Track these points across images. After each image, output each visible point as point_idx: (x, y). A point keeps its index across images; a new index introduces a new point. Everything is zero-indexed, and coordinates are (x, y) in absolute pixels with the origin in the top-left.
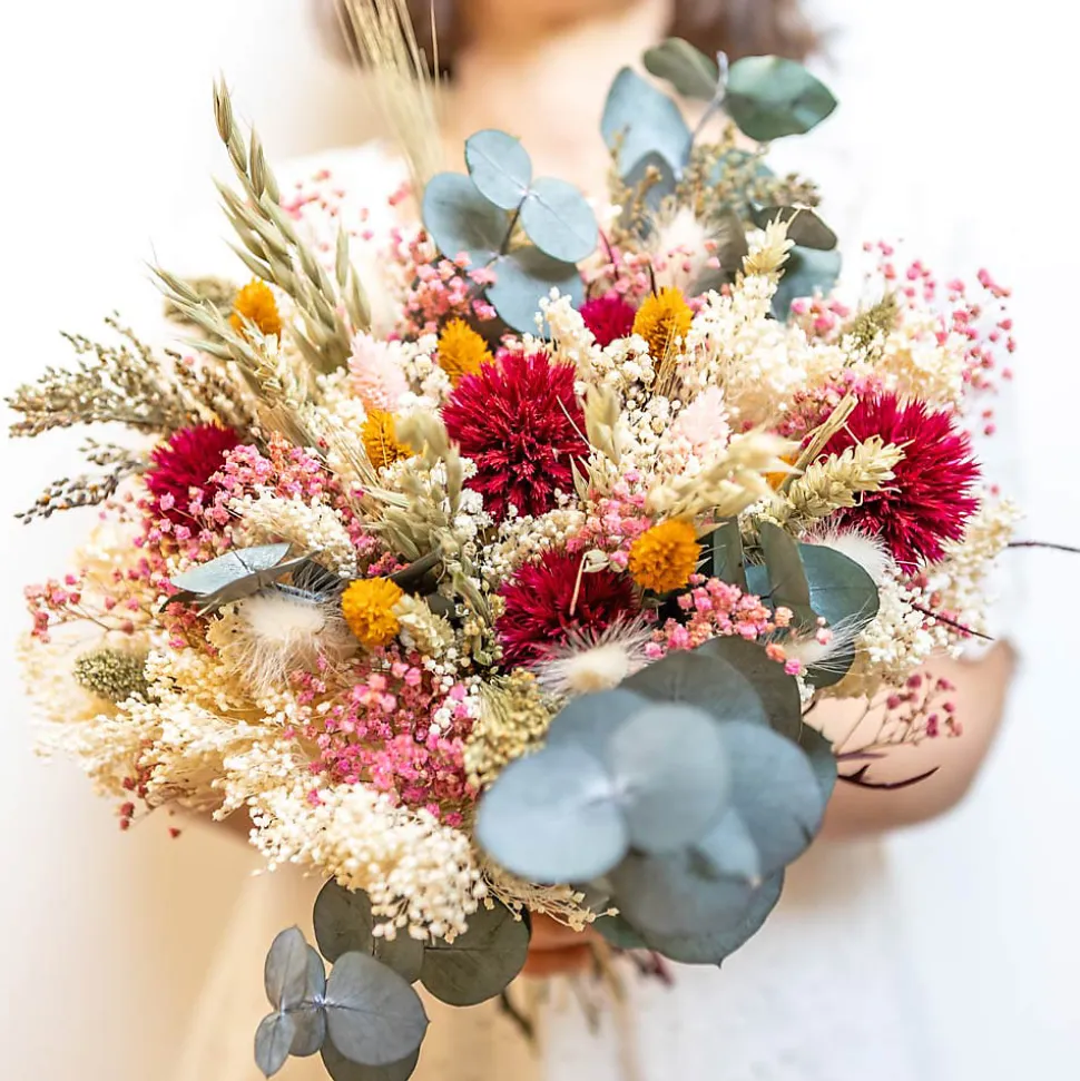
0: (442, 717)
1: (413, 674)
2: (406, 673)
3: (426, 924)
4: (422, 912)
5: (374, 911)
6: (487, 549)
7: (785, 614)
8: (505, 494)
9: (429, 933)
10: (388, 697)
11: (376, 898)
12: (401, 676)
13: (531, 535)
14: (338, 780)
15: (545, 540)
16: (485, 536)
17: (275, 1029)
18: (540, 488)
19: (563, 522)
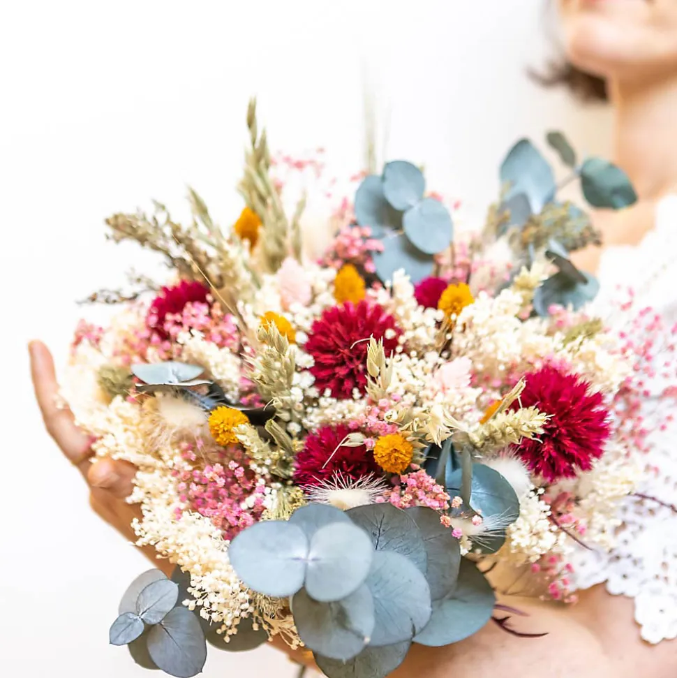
0: (250, 501)
1: (239, 471)
2: (236, 468)
3: (210, 612)
4: (211, 604)
5: (189, 590)
6: (309, 410)
7: (458, 501)
8: (328, 381)
9: (210, 618)
10: (222, 478)
11: (192, 583)
12: (233, 469)
13: (333, 410)
14: (195, 509)
15: (340, 416)
16: (310, 402)
17: (131, 624)
18: (348, 384)
19: (353, 409)
